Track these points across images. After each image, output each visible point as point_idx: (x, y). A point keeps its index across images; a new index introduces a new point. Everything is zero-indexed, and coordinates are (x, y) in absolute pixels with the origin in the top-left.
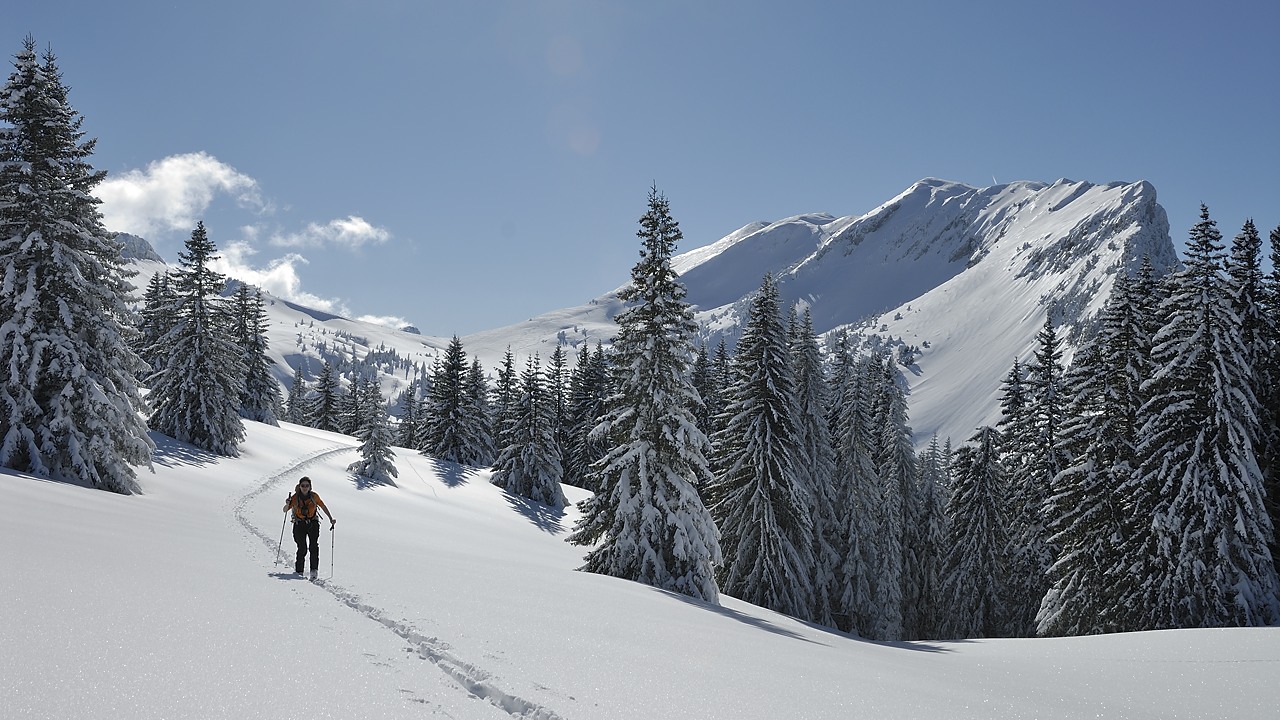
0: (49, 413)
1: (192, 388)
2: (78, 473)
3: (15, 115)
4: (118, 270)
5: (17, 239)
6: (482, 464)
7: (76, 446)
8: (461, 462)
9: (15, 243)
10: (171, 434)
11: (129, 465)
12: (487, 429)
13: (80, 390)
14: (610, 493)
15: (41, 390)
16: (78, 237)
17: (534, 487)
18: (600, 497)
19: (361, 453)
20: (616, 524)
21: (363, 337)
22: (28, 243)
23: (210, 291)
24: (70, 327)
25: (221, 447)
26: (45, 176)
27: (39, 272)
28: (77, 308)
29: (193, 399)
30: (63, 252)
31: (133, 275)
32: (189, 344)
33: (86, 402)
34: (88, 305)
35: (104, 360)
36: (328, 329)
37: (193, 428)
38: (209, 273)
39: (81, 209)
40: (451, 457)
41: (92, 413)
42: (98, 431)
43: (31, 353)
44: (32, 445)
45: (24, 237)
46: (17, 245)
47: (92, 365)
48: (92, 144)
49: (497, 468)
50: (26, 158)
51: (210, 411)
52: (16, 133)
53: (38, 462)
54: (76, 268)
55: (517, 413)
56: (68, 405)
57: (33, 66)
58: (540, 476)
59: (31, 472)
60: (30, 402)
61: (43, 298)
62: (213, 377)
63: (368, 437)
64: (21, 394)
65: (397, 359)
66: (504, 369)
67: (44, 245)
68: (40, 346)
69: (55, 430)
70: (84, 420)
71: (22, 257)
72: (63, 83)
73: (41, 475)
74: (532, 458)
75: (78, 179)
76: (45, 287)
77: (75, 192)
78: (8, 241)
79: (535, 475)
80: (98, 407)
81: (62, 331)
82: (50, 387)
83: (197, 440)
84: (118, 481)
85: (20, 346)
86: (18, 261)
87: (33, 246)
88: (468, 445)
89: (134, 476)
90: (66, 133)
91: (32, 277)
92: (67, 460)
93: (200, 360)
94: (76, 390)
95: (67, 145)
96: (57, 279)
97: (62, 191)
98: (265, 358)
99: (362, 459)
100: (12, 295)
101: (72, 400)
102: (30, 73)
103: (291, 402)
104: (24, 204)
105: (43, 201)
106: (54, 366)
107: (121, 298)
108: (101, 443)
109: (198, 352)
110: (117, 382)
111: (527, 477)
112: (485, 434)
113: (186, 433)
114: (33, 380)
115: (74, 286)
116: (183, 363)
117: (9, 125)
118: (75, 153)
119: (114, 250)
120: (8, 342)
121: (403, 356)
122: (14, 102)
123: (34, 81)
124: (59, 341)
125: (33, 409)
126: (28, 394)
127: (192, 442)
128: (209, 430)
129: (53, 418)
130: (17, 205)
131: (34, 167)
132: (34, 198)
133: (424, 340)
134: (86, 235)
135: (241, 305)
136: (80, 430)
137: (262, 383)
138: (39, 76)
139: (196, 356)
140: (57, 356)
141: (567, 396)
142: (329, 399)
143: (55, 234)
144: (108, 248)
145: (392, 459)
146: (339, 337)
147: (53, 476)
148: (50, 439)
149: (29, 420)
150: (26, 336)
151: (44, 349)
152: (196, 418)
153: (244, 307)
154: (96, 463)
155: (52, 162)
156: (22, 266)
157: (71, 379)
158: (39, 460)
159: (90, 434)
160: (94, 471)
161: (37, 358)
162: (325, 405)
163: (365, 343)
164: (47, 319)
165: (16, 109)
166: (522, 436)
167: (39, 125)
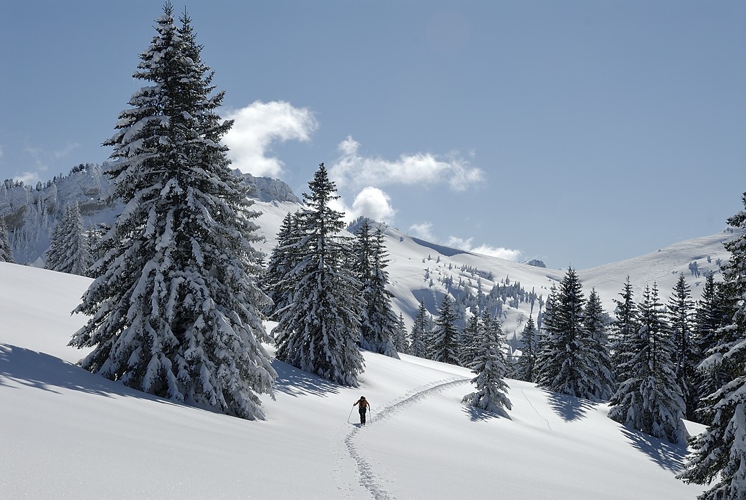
0: (184, 343)
1: (316, 321)
2: (208, 399)
3: (157, 74)
4: (244, 211)
5: (157, 186)
6: (601, 399)
7: (207, 373)
8: (579, 395)
9: (156, 190)
10: (297, 365)
11: (254, 393)
12: (606, 363)
13: (210, 323)
14: (724, 429)
15: (178, 323)
16: (209, 182)
17: (655, 423)
18: (713, 433)
19: (475, 385)
20: (732, 462)
21: (488, 271)
22: (167, 189)
23: (332, 229)
24: (201, 264)
25: (342, 377)
26: (181, 128)
27: (176, 215)
28: (208, 247)
29: (316, 332)
30: (197, 197)
31: (257, 215)
32: (313, 279)
33: (215, 333)
34: (218, 245)
35: (231, 294)
36: (454, 264)
37: (316, 359)
38: (330, 212)
39: (212, 156)
40: (568, 390)
41: (221, 344)
42: (225, 360)
43: (169, 290)
44: (170, 373)
45: (164, 183)
46: (158, 191)
47: (221, 300)
48: (221, 96)
49: (615, 402)
50: (165, 112)
51: (332, 343)
52: (157, 90)
53: (174, 388)
54: (206, 210)
55: (635, 346)
56: (200, 336)
57: (172, 29)
58: (661, 412)
59: (169, 398)
60: (169, 334)
61: (179, 238)
62: (334, 310)
63: (482, 369)
64: (161, 326)
65: (521, 292)
66: (623, 301)
67: (179, 191)
68: (176, 282)
69: (189, 359)
70: (214, 350)
71: (163, 201)
72: (197, 42)
73: (177, 401)
74: (652, 392)
75: (209, 129)
76: (181, 228)
77: (206, 141)
78: (151, 188)
79: (655, 410)
80: (225, 338)
81: (195, 268)
82: (186, 320)
83: (320, 371)
84: (243, 406)
85: (160, 283)
86: (159, 206)
87: (171, 192)
88: (585, 378)
89: (259, 403)
90: (198, 88)
91: (170, 219)
92: (199, 388)
93: (322, 295)
94: (206, 322)
95: (199, 98)
96: (190, 221)
97: (195, 140)
98: (386, 292)
99: (476, 391)
100: (154, 237)
101: (204, 332)
102: (169, 35)
103: (414, 336)
104: (164, 154)
105: (180, 151)
106: (188, 300)
107: (246, 237)
108: (228, 372)
109: (320, 287)
110: (243, 315)
111: (647, 412)
112: (604, 367)
113: (311, 363)
114: (170, 313)
115: (204, 227)
116: (307, 296)
117: (152, 84)
118: (206, 106)
119: (239, 193)
120: (151, 279)
121: (528, 290)
122: (156, 63)
123: (171, 43)
124: (193, 277)
125: (171, 340)
126: (167, 325)
127: (315, 372)
128: (330, 362)
129: (188, 348)
130: (158, 155)
131: (172, 121)
132: (172, 148)
133: (549, 273)
134: (216, 180)
135: (363, 241)
136: (211, 359)
137: (382, 316)
138: (176, 39)
139: (319, 291)
140: (191, 292)
141: (692, 329)
142: (449, 333)
143: (189, 180)
144: (234, 191)
145: (506, 391)
146: (465, 272)
147: (187, 401)
148: (185, 368)
149: (169, 351)
150: (165, 274)
151: (180, 285)
152: (319, 349)
153: (366, 244)
154: (224, 390)
155: (187, 115)
156: (162, 210)
157: (201, 312)
158: (176, 387)
159: (218, 365)
160: (222, 397)
161: (174, 294)
162: (445, 338)
163: (490, 277)
164: (182, 258)
165: (157, 69)
166: (641, 369)
167: (176, 82)
